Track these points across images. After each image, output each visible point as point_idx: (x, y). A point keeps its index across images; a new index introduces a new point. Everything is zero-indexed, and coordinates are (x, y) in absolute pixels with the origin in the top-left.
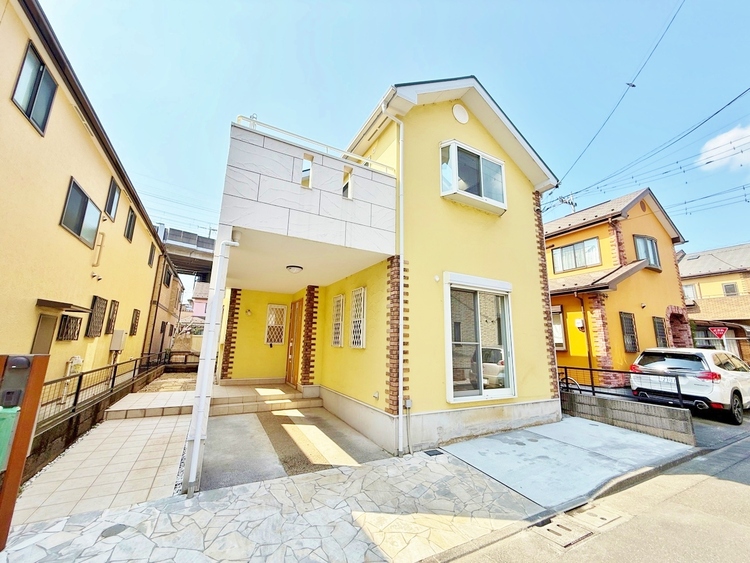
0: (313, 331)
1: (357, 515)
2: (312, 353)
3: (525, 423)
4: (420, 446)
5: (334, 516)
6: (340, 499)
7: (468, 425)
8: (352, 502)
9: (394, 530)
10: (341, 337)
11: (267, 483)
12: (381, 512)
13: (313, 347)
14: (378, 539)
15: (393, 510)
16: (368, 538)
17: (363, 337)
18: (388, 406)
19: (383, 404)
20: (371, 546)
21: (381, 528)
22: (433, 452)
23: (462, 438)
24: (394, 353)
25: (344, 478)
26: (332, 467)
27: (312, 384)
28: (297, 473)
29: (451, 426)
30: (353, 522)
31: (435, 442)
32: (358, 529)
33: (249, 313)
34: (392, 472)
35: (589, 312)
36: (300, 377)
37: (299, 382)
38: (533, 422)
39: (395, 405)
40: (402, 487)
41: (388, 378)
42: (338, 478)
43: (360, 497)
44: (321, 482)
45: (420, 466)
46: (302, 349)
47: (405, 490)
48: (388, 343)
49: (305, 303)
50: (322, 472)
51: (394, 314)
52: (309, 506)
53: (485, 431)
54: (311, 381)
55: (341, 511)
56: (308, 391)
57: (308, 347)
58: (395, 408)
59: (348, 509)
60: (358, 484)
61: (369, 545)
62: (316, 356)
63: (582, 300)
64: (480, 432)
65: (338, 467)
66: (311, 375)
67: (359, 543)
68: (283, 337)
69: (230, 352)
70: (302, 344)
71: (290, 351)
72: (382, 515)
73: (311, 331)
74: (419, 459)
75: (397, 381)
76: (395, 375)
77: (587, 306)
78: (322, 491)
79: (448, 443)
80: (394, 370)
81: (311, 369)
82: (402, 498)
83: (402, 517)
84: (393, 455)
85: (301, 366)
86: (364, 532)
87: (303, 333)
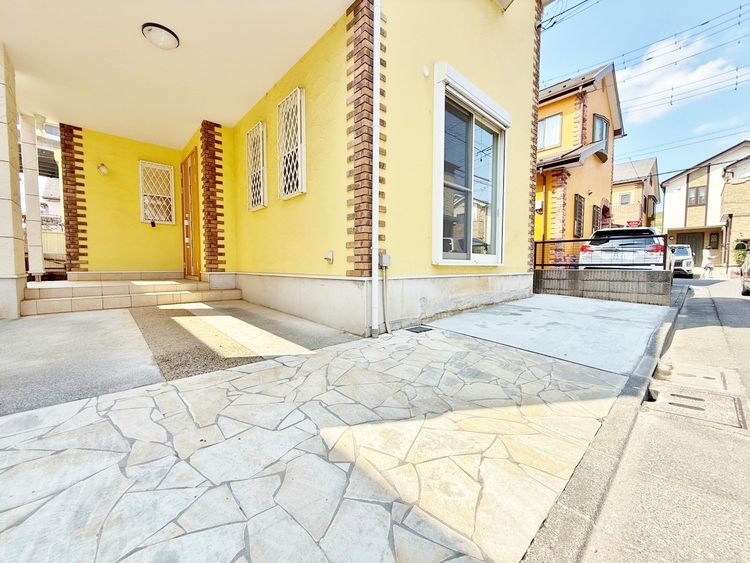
0: (218, 194)
1: (334, 434)
2: (220, 227)
3: (505, 297)
4: (399, 322)
5: (277, 447)
6: (287, 408)
7: (454, 296)
8: (314, 410)
9: (431, 455)
10: (264, 191)
11: (106, 400)
12: (382, 420)
13: (219, 218)
14: (405, 485)
15: (404, 413)
16: (379, 488)
17: (302, 174)
18: (351, 267)
19: (343, 265)
20: (399, 512)
21: (400, 454)
22: (418, 329)
23: (446, 312)
24: (363, 179)
25: (286, 372)
26: (262, 358)
27: (223, 270)
28: (188, 374)
29: (437, 296)
30: (328, 454)
31: (417, 317)
32: (346, 467)
33: (103, 170)
34: (371, 355)
35: (550, 192)
36: (203, 262)
37: (203, 269)
38: (511, 297)
39: (365, 263)
40: (399, 372)
41: (352, 224)
42: (277, 374)
43: (329, 398)
44: (240, 384)
45: (410, 346)
46: (202, 223)
47: (408, 377)
48: (351, 166)
49: (200, 151)
50: (243, 368)
51: (363, 110)
52: (211, 435)
53: (470, 305)
54: (221, 266)
55: (293, 431)
56: (216, 279)
57: (213, 217)
58: (366, 266)
59: (309, 426)
60: (318, 378)
61: (389, 507)
62: (227, 231)
63: (545, 178)
64: (465, 307)
65: (273, 358)
66: (220, 258)
67: (361, 508)
68: (173, 213)
69: (77, 231)
70: (202, 215)
71: (186, 232)
72: (388, 426)
73: (214, 194)
74: (402, 337)
75: (369, 225)
76: (366, 214)
77: (549, 184)
78: (245, 399)
79: (431, 319)
80: (364, 206)
81: (220, 250)
82: (409, 390)
83: (429, 423)
84: (364, 336)
85: (203, 247)
86: (364, 474)
87: (202, 199)
